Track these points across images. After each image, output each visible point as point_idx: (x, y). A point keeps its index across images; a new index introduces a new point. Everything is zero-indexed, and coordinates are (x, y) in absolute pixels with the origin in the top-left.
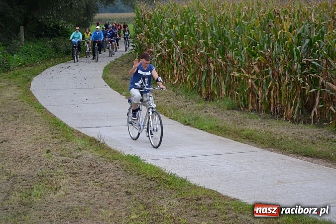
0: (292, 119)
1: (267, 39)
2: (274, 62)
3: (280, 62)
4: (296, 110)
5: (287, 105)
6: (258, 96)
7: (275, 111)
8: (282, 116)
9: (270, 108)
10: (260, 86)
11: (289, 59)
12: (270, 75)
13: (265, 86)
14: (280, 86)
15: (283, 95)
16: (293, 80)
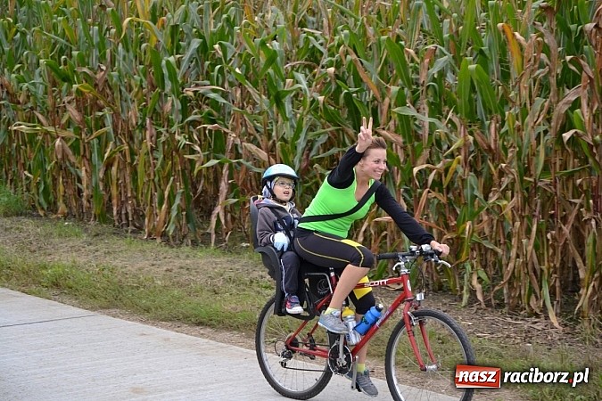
0: (164, 235)
1: (96, 39)
2: (117, 94)
3: (130, 96)
4: (174, 213)
5: (151, 202)
6: (80, 181)
7: (123, 217)
8: (140, 229)
9: (110, 209)
10: (84, 156)
11: (153, 87)
12: (109, 128)
13: (95, 156)
14: (133, 153)
15: (142, 179)
16: (163, 139)
